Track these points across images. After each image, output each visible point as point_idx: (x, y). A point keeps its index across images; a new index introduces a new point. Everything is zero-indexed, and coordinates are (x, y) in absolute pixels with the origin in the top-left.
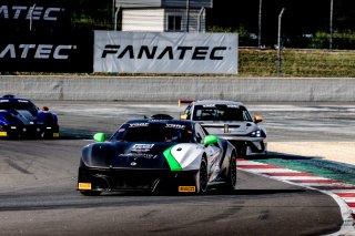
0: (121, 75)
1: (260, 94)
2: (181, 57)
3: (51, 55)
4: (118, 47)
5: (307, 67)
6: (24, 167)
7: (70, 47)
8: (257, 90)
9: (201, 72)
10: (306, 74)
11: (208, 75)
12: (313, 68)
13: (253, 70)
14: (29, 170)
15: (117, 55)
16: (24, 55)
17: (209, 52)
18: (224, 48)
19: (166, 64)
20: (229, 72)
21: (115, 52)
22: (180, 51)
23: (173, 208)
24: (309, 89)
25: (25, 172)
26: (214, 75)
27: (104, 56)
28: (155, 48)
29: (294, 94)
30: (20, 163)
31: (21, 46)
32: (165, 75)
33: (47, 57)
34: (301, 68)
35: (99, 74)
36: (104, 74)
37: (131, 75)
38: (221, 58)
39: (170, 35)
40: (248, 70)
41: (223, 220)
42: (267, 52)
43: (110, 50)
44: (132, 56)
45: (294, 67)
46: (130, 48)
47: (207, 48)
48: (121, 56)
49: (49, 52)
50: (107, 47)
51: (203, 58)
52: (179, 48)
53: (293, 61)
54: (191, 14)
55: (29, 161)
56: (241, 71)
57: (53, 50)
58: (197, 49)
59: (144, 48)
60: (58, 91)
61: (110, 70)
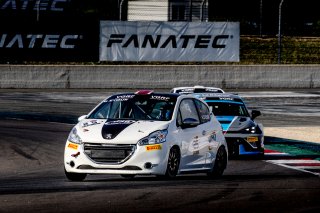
0: (126, 63)
1: (262, 81)
2: (185, 46)
3: (58, 44)
4: (123, 36)
5: (307, 55)
6: (29, 153)
7: (76, 36)
8: (258, 78)
9: (203, 60)
10: (306, 61)
11: (211, 63)
12: (312, 56)
13: (255, 57)
14: (33, 156)
15: (122, 44)
16: (32, 45)
17: (212, 40)
18: (226, 37)
19: (169, 53)
20: (231, 60)
21: (120, 41)
22: (183, 40)
23: (168, 191)
24: (309, 76)
25: (29, 157)
26: (217, 63)
27: (109, 45)
28: (159, 37)
29: (295, 81)
30: (25, 149)
31: (29, 36)
32: (169, 63)
33: (54, 46)
34: (301, 55)
35: (104, 63)
36: (109, 63)
37: (135, 63)
38: (223, 46)
39: (174, 24)
40: (250, 58)
41: (215, 202)
42: (269, 40)
43: (115, 39)
44: (136, 45)
45: (294, 54)
46: (134, 38)
47: (209, 37)
48: (125, 46)
49: (56, 41)
50: (113, 36)
51: (206, 47)
52: (182, 37)
53: (293, 48)
54: (194, 4)
55: (34, 147)
56: (243, 58)
57: (60, 40)
58: (200, 37)
59: (148, 38)
60: (65, 80)
61: (115, 59)
